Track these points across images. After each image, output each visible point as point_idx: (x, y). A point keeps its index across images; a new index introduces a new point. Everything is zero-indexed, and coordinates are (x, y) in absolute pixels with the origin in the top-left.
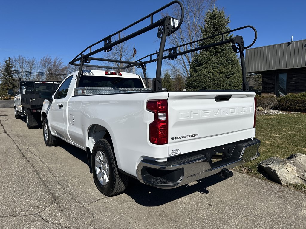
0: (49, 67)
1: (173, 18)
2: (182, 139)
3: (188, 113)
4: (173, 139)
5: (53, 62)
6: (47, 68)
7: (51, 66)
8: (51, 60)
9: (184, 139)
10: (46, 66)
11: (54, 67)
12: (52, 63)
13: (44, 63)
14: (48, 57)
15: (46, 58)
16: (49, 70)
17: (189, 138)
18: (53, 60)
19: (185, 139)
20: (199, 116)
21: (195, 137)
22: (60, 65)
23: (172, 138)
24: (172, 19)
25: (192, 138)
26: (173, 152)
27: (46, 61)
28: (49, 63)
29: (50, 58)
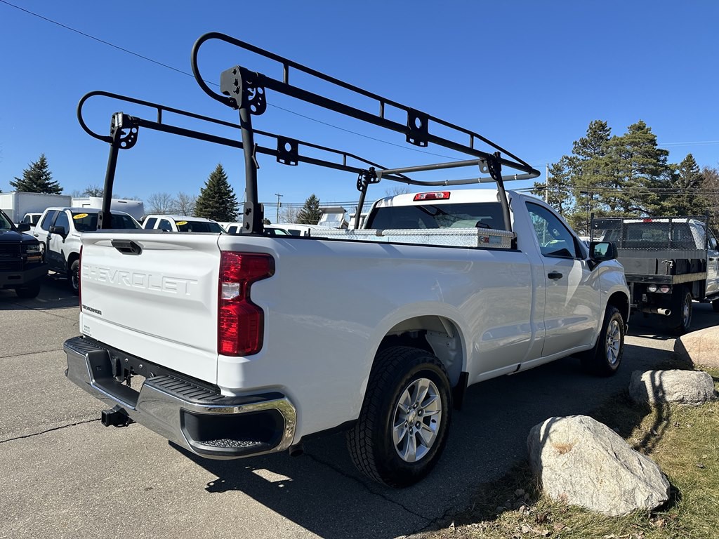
21: (99, 316)
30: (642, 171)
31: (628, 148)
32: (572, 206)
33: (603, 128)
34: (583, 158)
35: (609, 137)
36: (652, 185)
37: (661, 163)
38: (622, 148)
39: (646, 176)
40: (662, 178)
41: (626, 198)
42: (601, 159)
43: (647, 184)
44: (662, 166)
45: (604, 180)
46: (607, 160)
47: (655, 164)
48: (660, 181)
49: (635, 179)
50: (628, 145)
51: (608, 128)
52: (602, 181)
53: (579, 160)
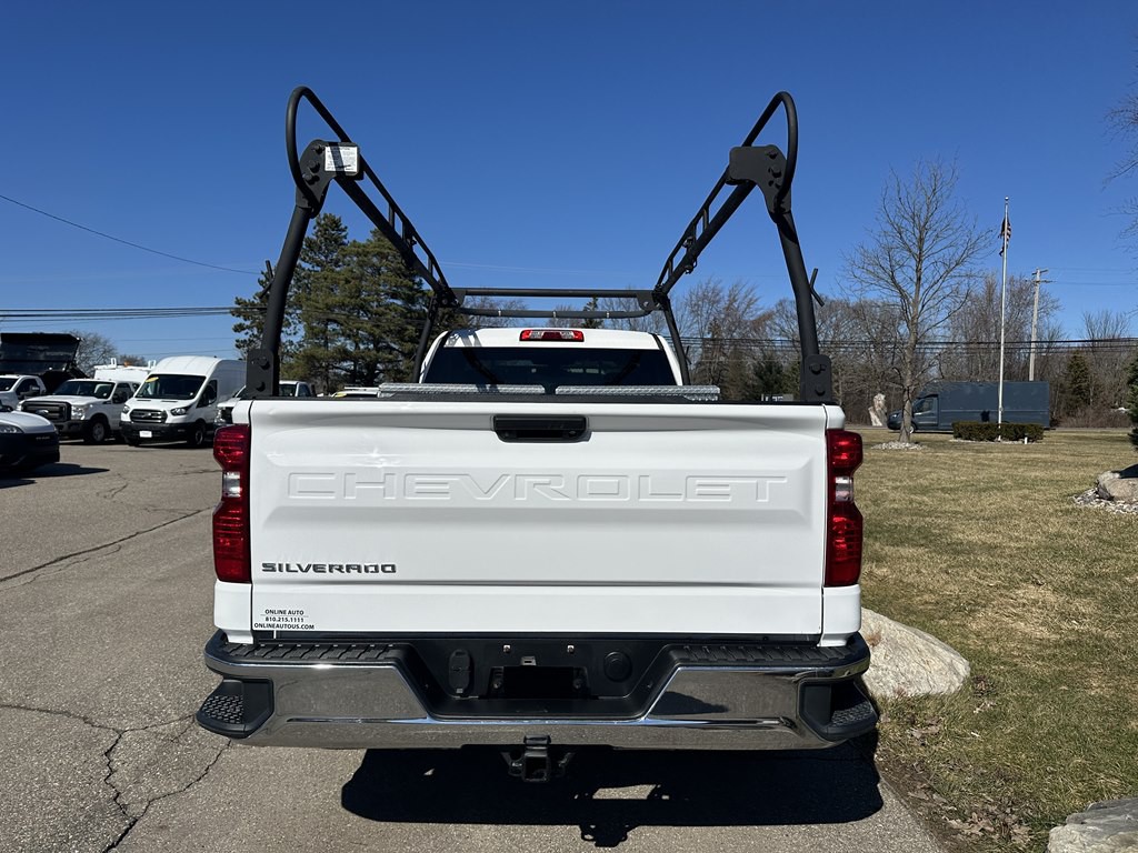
0: (712, 318)
1: (331, 144)
2: (311, 574)
3: (333, 478)
4: (269, 567)
5: (726, 298)
6: (708, 319)
7: (720, 312)
8: (720, 291)
9: (320, 576)
10: (702, 316)
11: (728, 315)
12: (722, 305)
13: (699, 306)
14: (711, 285)
15: (704, 287)
16: (715, 328)
17: (345, 576)
18: (725, 294)
19: (327, 576)
20: (392, 496)
21: (381, 576)
22: (748, 306)
23: (264, 565)
24: (328, 149)
25: (364, 576)
26: (270, 615)
27: (705, 297)
28: (714, 302)
29: (719, 286)
30: (394, 296)
31: (375, 260)
32: (296, 339)
33: (337, 226)
34: (310, 267)
35: (346, 241)
36: (407, 315)
37: (416, 287)
38: (365, 259)
39: (399, 302)
40: (418, 307)
41: (377, 331)
42: (338, 272)
43: (403, 315)
44: (416, 290)
45: (346, 302)
46: (348, 275)
47: (411, 289)
48: (415, 311)
49: (387, 306)
50: (375, 256)
51: (343, 226)
52: (343, 304)
53: (304, 269)
